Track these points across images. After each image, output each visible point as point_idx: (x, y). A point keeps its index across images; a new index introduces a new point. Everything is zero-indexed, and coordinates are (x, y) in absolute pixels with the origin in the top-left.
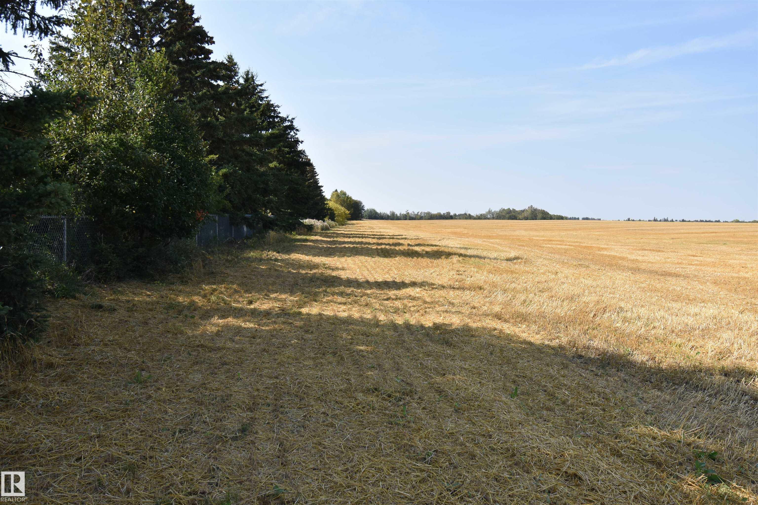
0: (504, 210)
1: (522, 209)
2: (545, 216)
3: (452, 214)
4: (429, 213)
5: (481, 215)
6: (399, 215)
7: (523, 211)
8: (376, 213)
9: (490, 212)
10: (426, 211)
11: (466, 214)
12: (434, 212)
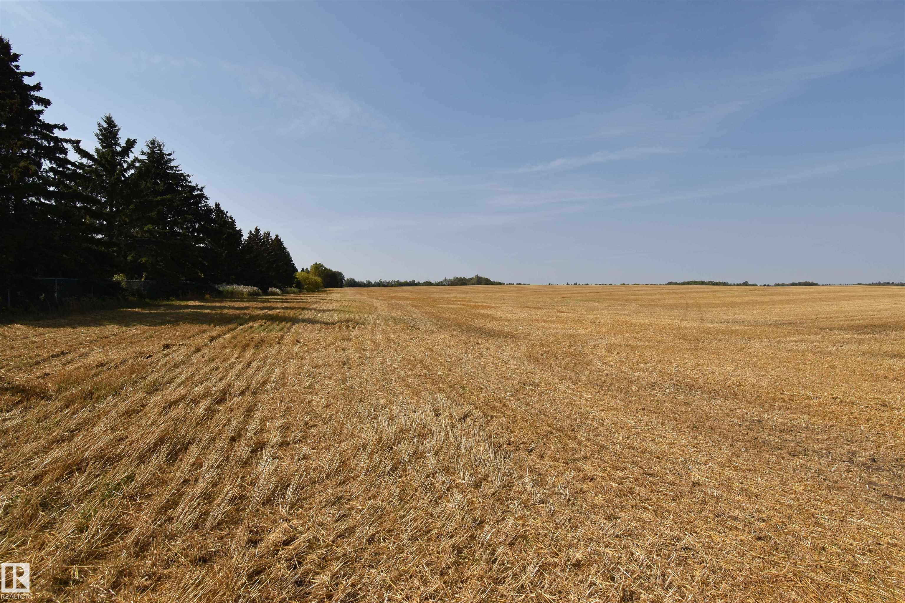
0: (457, 278)
1: (470, 277)
2: (487, 282)
3: (416, 282)
4: (398, 281)
5: (439, 282)
6: (374, 283)
7: (471, 279)
8: (355, 282)
9: (446, 280)
10: (396, 280)
11: (427, 282)
12: (402, 280)
